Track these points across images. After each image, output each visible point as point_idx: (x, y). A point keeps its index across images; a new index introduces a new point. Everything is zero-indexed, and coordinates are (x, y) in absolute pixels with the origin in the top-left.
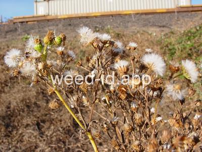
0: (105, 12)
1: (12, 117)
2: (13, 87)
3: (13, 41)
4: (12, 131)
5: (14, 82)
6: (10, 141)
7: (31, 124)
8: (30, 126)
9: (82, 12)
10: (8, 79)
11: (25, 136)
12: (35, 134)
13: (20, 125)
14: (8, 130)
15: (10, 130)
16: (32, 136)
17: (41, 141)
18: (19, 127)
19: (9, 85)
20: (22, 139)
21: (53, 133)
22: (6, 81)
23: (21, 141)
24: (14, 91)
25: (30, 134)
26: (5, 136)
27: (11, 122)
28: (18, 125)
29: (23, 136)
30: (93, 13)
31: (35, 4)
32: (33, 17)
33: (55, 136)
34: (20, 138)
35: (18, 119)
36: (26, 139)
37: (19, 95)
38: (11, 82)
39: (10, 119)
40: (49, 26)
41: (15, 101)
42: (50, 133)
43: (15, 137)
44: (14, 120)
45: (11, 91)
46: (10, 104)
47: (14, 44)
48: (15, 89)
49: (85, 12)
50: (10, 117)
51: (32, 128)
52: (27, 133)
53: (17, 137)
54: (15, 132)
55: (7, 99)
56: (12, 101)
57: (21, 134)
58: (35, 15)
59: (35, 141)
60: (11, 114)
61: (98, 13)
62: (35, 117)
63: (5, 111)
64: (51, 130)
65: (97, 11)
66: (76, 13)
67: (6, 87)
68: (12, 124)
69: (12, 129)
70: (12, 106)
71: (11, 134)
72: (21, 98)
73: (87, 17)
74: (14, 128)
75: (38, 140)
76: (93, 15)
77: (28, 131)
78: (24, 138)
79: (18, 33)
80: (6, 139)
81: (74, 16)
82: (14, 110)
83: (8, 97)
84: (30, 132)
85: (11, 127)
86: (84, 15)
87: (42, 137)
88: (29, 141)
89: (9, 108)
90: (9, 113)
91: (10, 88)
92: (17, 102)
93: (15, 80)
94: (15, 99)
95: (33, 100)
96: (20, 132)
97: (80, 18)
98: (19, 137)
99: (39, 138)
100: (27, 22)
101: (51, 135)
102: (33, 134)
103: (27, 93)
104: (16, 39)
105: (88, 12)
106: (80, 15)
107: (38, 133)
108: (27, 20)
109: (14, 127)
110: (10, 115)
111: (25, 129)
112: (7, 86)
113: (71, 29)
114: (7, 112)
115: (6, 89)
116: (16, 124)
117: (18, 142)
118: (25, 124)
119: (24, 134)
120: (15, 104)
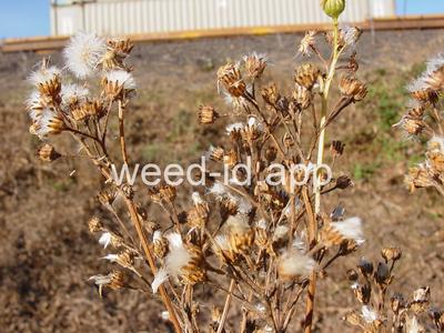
0: (209, 30)
1: (32, 267)
2: (27, 198)
3: (12, 93)
4: (37, 301)
5: (28, 186)
6: (35, 325)
7: (82, 284)
8: (81, 290)
9: (159, 29)
10: (12, 178)
11: (71, 314)
12: (95, 308)
13: (54, 287)
14: (28, 299)
15: (32, 299)
16: (89, 313)
17: (111, 323)
18: (52, 293)
19: (16, 191)
20: (65, 320)
21: (137, 304)
22: (8, 183)
23: (61, 324)
24: (28, 207)
25: (82, 309)
26: (22, 314)
27: (30, 279)
28: (50, 287)
29: (67, 313)
30: (182, 32)
31: (52, 11)
32: (49, 40)
33: (143, 310)
34: (60, 318)
35: (48, 273)
36: (73, 320)
37: (44, 216)
38: (19, 185)
39: (27, 272)
41: (36, 229)
42: (132, 303)
43: (46, 316)
44: (39, 275)
45: (22, 208)
46: (22, 236)
47: (17, 98)
48: (31, 201)
49: (165, 29)
50: (27, 267)
51: (85, 292)
52: (76, 305)
53: (52, 315)
54: (45, 304)
55: (15, 225)
56: (26, 229)
57: (60, 308)
58: (53, 34)
59: (95, 323)
60: (30, 261)
61: (195, 31)
62: (91, 267)
63: (12, 253)
64: (133, 298)
65: (192, 28)
66: (146, 30)
67: (8, 198)
68: (34, 285)
69: (36, 298)
70: (29, 243)
71: (35, 309)
72: (49, 222)
73: (170, 41)
74: (42, 295)
75: (103, 321)
76: (183, 36)
77: (78, 301)
78: (69, 317)
79: (20, 74)
80: (25, 321)
81: (141, 38)
82: (35, 252)
83: (17, 221)
84: (83, 304)
85: (34, 291)
86: (162, 37)
87: (112, 314)
88: (81, 324)
89: (20, 246)
90: (23, 258)
91: (18, 199)
92: (39, 232)
93: (29, 181)
94: (34, 225)
95: (79, 228)
96: (57, 303)
97: (156, 42)
98: (56, 316)
99: (105, 318)
100: (35, 51)
101: (134, 308)
102: (89, 307)
103: (60, 211)
104: (18, 87)
105: (172, 29)
106: (155, 37)
107: (102, 304)
108: (35, 46)
109: (42, 292)
110: (26, 262)
111: (68, 296)
112: (10, 194)
114: (17, 256)
115: (10, 202)
116: (46, 285)
117: (55, 327)
118: (67, 284)
119: (67, 308)
120: (36, 237)
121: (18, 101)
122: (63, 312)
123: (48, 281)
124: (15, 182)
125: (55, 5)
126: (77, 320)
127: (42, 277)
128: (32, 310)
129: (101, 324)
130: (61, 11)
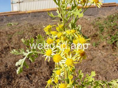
0: (53, 8)
1: (10, 72)
3: (2, 27)
4: (12, 81)
5: (7, 51)
6: (11, 87)
7: (23, 76)
8: (23, 77)
9: (40, 9)
10: (3, 49)
11: (21, 84)
12: (27, 82)
13: (16, 77)
14: (9, 80)
15: (10, 80)
16: (25, 83)
17: (31, 86)
18: (15, 78)
19: (4, 52)
20: (19, 85)
21: (38, 81)
22: (2, 50)
23: (18, 86)
24: (8, 56)
25: (24, 82)
26: (8, 84)
27: (9, 75)
28: (15, 77)
29: (20, 84)
31: (11, 5)
32: (11, 12)
33: (40, 82)
34: (18, 85)
35: (14, 73)
36: (21, 85)
37: (12, 59)
38: (5, 51)
39: (8, 73)
40: (22, 17)
41: (10, 62)
42: (36, 80)
43: (14, 85)
45: (6, 57)
46: (7, 64)
47: (3, 28)
48: (8, 55)
49: (42, 9)
50: (8, 72)
51: (24, 78)
52: (22, 81)
53: (16, 84)
54: (14, 82)
55: (5, 61)
56: (8, 62)
57: (18, 82)
58: (12, 11)
59: (27, 86)
60: (9, 70)
61: (50, 9)
62: (25, 71)
63: (4, 69)
64: (37, 79)
66: (36, 9)
67: (2, 54)
68: (10, 77)
69: (11, 80)
70: (8, 66)
71: (11, 83)
72: (14, 60)
73: (43, 12)
74: (13, 79)
75: (29, 85)
76: (46, 10)
77: (22, 80)
78: (20, 85)
79: (4, 22)
80: (9, 86)
81: (35, 11)
82: (10, 68)
83: (5, 60)
84: (24, 81)
86: (41, 11)
87: (31, 84)
88: (24, 86)
89: (6, 67)
90: (7, 70)
91: (5, 54)
93: (8, 50)
94: (10, 61)
96: (17, 81)
97: (39, 12)
99: (30, 84)
100: (7, 15)
101: (37, 82)
102: (25, 82)
104: (3, 25)
105: (43, 8)
106: (39, 11)
107: (29, 81)
108: (7, 14)
109: (13, 78)
110: (8, 71)
111: (20, 79)
112: (3, 53)
113: (36, 18)
114: (6, 69)
115: (3, 55)
116: (14, 77)
117: (17, 87)
118: (19, 76)
119: (19, 82)
120: (10, 64)
121: (4, 29)
122: (18, 83)
123: (14, 76)
124: (4, 50)
125: (12, 3)
126: (22, 85)
127: (12, 75)
128: (10, 83)
129: (29, 86)
130: (14, 5)
